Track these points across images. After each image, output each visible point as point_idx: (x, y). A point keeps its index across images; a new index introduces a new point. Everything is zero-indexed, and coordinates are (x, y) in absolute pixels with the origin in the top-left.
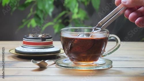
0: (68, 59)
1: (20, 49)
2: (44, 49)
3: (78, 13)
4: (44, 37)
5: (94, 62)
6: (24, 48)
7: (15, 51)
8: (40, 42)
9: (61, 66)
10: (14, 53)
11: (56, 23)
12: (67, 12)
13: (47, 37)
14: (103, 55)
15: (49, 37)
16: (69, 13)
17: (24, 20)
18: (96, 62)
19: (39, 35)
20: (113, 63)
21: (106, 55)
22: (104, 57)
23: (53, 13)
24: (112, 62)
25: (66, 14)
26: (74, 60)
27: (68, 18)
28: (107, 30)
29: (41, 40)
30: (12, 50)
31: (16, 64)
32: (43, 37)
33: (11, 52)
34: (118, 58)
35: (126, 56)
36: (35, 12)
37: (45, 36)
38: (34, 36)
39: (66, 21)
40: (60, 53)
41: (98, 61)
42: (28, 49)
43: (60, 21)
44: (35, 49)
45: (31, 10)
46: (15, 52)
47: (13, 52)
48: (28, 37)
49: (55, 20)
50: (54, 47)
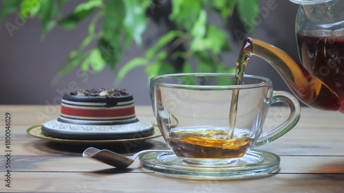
0: (171, 150)
1: (54, 125)
2: (113, 127)
3: (205, 36)
4: (112, 96)
5: (235, 159)
6: (64, 124)
7: (40, 131)
8: (103, 108)
9: (151, 168)
10: (39, 136)
11: (151, 61)
12: (179, 33)
13: (121, 96)
14: (258, 141)
15: (126, 96)
16: (184, 37)
17: (73, 54)
18: (241, 159)
19: (100, 92)
20: (281, 162)
21: (266, 141)
22: (261, 148)
23: (144, 35)
24: (278, 159)
25: (176, 38)
26: (186, 154)
27: (182, 48)
28: (267, 79)
29: (105, 104)
30: (35, 129)
31: (42, 163)
32: (110, 97)
33: (32, 132)
34: (295, 150)
35: (315, 144)
36: (101, 34)
37: (115, 95)
38: (87, 95)
39: (176, 56)
40: (153, 136)
41: (245, 155)
42: (72, 125)
43: (163, 55)
44: (89, 127)
45: (92, 28)
46: (42, 133)
47: (37, 132)
48: (73, 96)
49: (150, 53)
50: (137, 121)
